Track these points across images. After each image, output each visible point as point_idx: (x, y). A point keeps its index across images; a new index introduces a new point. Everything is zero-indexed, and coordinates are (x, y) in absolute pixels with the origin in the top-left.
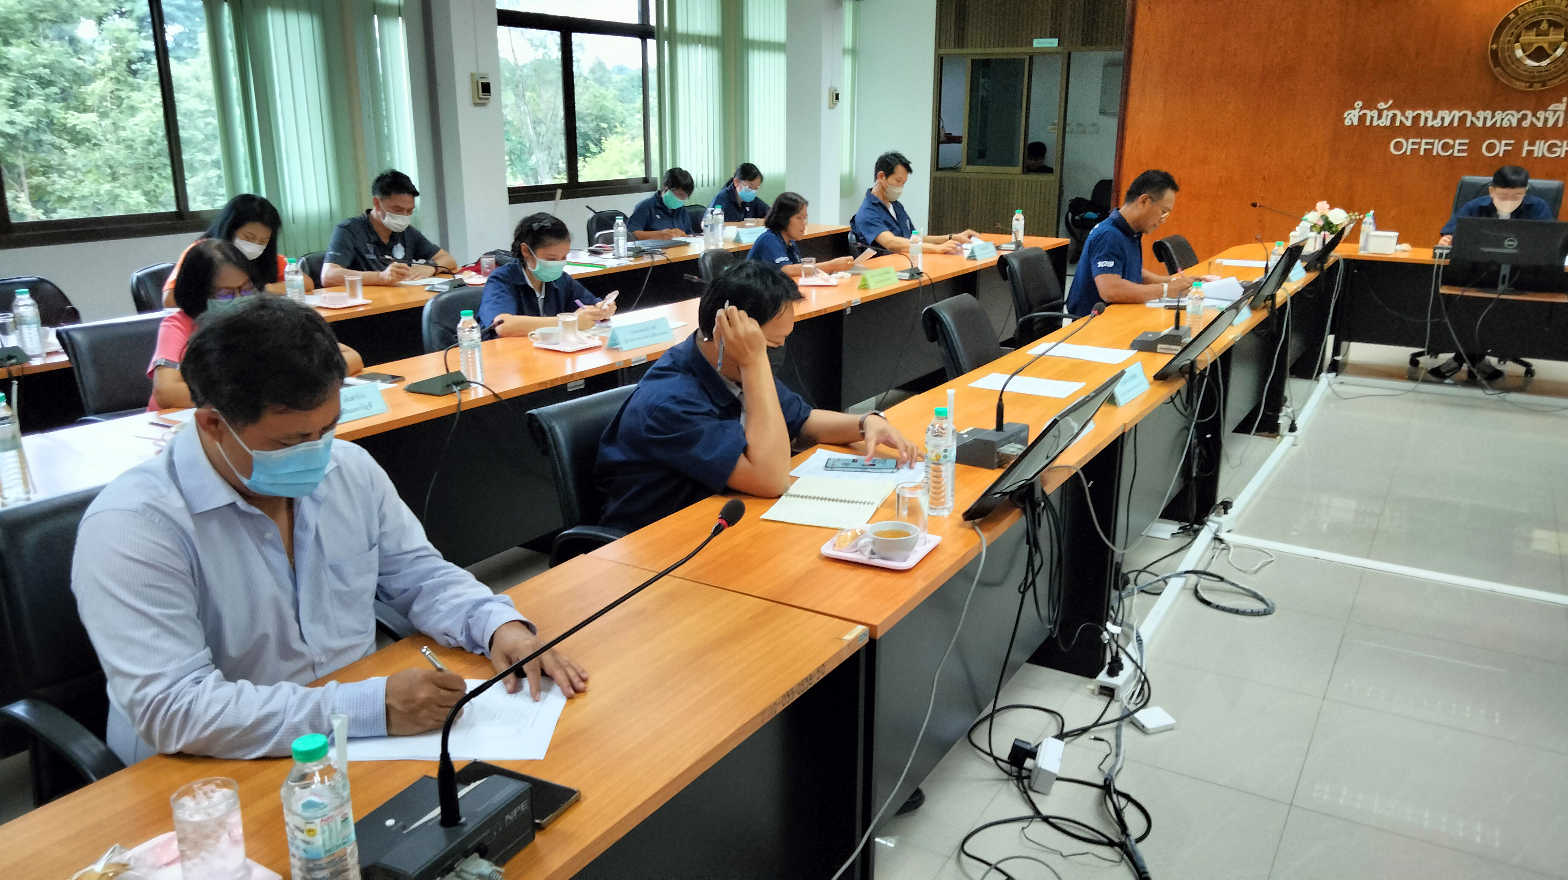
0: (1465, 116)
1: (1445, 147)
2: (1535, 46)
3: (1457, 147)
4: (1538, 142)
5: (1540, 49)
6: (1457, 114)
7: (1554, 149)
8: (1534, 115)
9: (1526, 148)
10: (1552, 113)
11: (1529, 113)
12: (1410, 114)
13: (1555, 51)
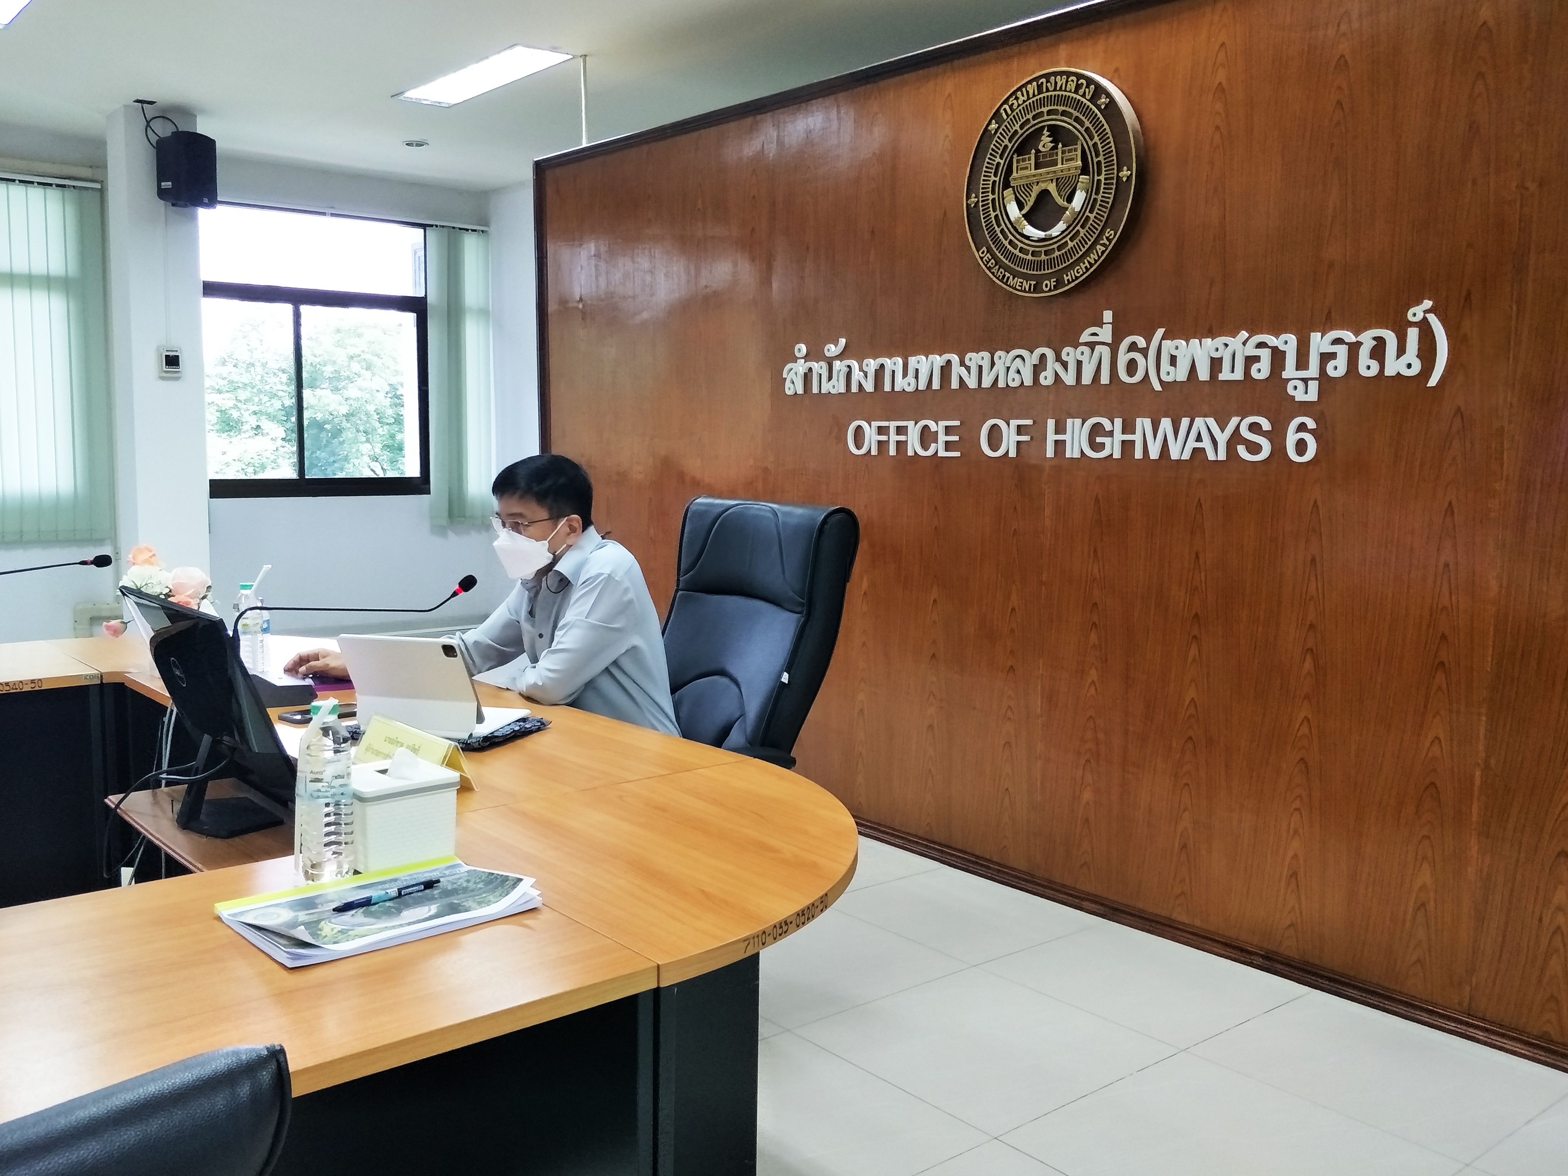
0: (949, 362)
1: (926, 437)
2: (1036, 190)
3: (942, 438)
4: (1069, 421)
5: (1044, 194)
6: (938, 360)
7: (1099, 440)
8: (1058, 358)
9: (1051, 437)
10: (1086, 349)
11: (1050, 353)
12: (872, 365)
13: (1070, 199)
